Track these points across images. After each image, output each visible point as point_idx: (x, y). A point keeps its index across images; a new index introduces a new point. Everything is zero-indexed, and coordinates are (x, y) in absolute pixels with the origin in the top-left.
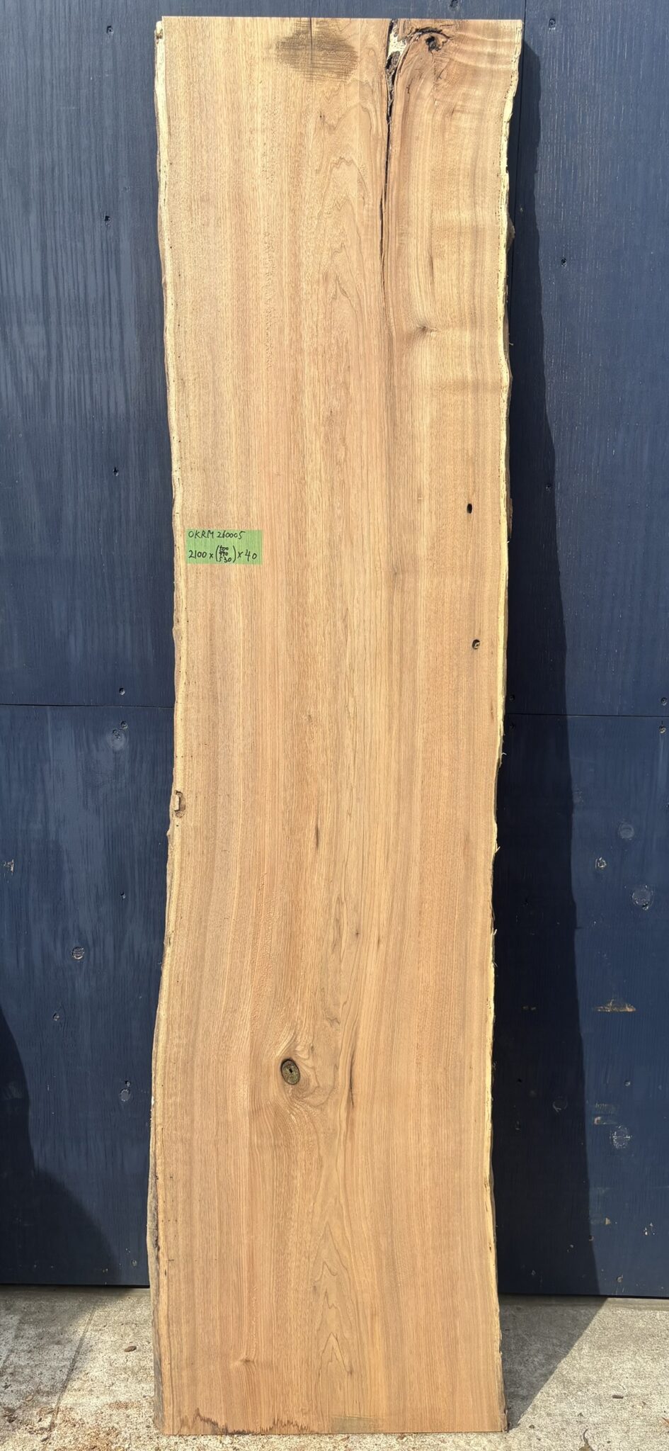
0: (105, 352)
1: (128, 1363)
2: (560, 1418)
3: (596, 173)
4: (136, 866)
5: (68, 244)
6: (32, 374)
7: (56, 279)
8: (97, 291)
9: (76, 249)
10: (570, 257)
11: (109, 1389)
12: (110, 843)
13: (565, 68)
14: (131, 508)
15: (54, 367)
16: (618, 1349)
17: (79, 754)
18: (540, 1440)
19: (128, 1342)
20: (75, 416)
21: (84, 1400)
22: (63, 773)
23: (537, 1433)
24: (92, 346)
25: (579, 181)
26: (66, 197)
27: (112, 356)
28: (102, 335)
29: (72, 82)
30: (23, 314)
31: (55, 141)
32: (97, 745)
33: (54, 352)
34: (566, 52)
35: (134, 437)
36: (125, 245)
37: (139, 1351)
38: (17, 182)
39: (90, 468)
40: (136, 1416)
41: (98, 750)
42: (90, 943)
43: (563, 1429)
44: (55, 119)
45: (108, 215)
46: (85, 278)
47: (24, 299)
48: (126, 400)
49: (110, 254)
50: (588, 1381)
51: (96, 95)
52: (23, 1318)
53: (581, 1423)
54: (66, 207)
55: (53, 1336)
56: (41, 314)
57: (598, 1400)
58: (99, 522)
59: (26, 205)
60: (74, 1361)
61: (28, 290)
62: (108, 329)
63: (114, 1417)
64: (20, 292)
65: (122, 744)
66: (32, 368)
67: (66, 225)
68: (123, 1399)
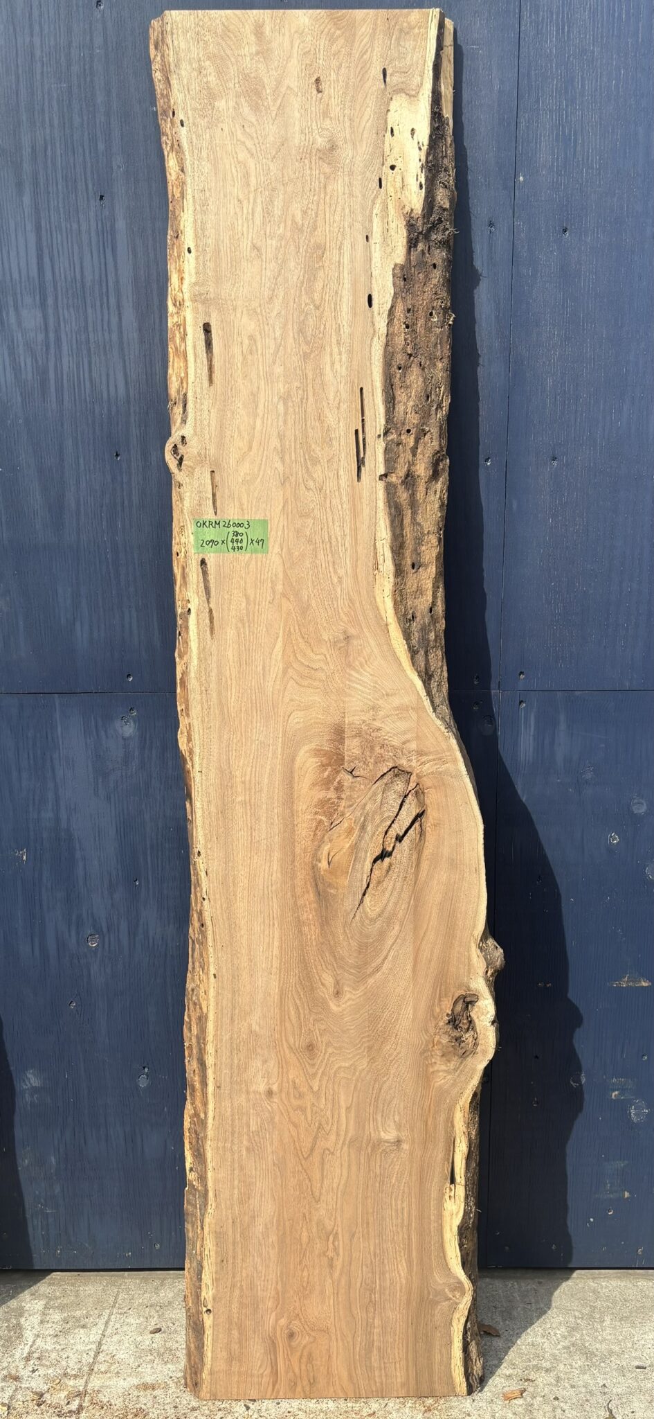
0: (103, 335)
1: (154, 1345)
2: (583, 1390)
3: (596, 140)
4: (149, 852)
5: (63, 225)
6: (30, 359)
7: (52, 260)
8: (94, 272)
9: (71, 230)
10: (572, 225)
11: (135, 1370)
12: (122, 829)
13: (563, 32)
14: (134, 493)
15: (52, 351)
16: (640, 1320)
17: (88, 740)
18: (564, 1411)
19: (152, 1324)
20: (75, 400)
21: (111, 1383)
22: (73, 761)
23: (562, 1404)
24: (90, 329)
25: (579, 148)
26: (59, 176)
27: (110, 338)
28: (99, 317)
29: (63, 58)
30: (19, 296)
31: (47, 119)
32: (106, 732)
33: (52, 335)
34: (563, 17)
35: (135, 421)
36: (121, 225)
37: (164, 1332)
38: (9, 162)
39: (92, 453)
40: (164, 1397)
41: (107, 737)
42: (105, 930)
43: (587, 1400)
44: (46, 96)
45: (102, 194)
46: (81, 259)
47: (20, 282)
48: (126, 383)
49: (105, 235)
50: (611, 1353)
51: (87, 72)
52: (47, 1303)
53: (605, 1394)
54: (60, 187)
55: (78, 1320)
56: (38, 298)
57: (622, 1370)
58: (102, 507)
59: (19, 185)
60: (100, 1344)
61: (24, 273)
62: (105, 311)
63: (141, 1399)
64: (16, 276)
65: (131, 730)
66: (30, 353)
67: (60, 205)
68: (149, 1380)
